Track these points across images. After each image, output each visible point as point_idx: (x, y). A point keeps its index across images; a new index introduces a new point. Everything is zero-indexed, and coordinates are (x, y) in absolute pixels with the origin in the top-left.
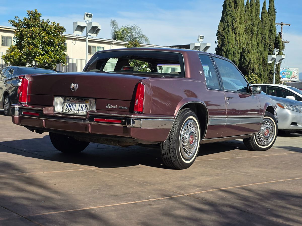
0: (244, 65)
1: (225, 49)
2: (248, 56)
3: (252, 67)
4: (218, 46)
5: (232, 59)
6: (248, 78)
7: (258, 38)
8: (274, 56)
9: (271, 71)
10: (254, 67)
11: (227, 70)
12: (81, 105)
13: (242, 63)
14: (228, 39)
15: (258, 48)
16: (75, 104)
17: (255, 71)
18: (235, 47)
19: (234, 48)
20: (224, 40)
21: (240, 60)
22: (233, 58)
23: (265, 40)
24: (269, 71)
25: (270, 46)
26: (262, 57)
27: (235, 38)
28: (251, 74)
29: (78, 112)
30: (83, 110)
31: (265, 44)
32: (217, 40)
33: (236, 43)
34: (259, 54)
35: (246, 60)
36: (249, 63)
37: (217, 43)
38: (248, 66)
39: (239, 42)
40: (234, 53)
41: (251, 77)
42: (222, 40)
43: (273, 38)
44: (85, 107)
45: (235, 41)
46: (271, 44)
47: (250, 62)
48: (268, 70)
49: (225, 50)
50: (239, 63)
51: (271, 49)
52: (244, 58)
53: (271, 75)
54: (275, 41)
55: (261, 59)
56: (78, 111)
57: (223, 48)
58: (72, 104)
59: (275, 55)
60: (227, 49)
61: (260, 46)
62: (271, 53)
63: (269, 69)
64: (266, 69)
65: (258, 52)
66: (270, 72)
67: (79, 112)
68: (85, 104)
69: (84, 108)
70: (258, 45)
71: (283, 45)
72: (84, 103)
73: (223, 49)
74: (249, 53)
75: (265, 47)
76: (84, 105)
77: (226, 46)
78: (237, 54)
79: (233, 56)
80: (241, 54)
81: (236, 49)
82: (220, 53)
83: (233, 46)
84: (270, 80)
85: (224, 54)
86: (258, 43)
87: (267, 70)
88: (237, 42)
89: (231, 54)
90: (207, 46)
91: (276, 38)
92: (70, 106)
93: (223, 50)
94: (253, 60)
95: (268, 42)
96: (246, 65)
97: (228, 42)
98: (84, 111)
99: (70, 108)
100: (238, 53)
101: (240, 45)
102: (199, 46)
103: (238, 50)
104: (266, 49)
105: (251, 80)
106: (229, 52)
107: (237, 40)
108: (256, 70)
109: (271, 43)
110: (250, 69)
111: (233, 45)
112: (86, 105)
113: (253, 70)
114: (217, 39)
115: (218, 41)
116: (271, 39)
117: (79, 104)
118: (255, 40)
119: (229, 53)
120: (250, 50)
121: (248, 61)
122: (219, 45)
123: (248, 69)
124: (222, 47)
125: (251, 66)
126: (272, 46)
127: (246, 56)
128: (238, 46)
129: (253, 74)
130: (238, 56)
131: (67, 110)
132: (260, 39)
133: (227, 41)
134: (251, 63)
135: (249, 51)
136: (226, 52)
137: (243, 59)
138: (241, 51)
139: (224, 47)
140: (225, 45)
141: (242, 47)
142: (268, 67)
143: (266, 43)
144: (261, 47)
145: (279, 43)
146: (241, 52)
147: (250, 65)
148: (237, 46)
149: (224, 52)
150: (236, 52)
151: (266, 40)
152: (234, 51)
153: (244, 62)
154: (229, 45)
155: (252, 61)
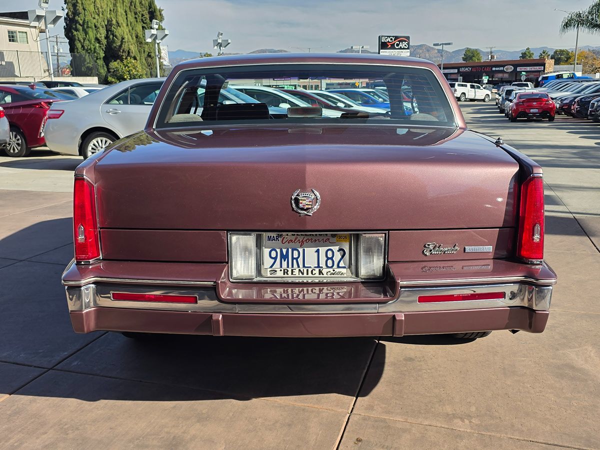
0: (114, 45)
1: (81, 19)
2: (119, 32)
3: (126, 49)
4: (67, 14)
5: (95, 37)
6: (124, 65)
7: (125, 3)
8: (154, 32)
9: (149, 53)
10: (129, 48)
11: (89, 51)
12: (323, 250)
13: (111, 42)
14: (82, 3)
15: (127, 19)
16: (301, 250)
17: (131, 54)
18: (97, 17)
19: (94, 18)
20: (77, 6)
21: (107, 37)
22: (96, 35)
23: (135, 7)
24: (146, 54)
25: (143, 15)
26: (134, 33)
27: (94, 3)
28: (126, 58)
29: (320, 272)
30: (335, 266)
31: (136, 13)
32: (65, 6)
33: (97, 11)
34: (131, 28)
35: (117, 38)
36: (122, 42)
37: (66, 11)
38: (120, 46)
39: (100, 9)
40: (95, 26)
41: (128, 63)
42: (73, 5)
43: (145, 3)
44: (338, 256)
45: (95, 8)
46: (144, 13)
47: (124, 40)
48: (146, 52)
49: (81, 22)
50: (106, 43)
51: (145, 20)
52: (113, 35)
53: (149, 59)
54: (149, 9)
55: (134, 35)
56: (317, 270)
57: (77, 18)
58: (290, 250)
59: (154, 29)
60: (84, 20)
61: (129, 16)
62: (146, 27)
63: (146, 50)
64: (142, 50)
65: (127, 25)
66: (148, 55)
67: (325, 271)
68: (337, 248)
69: (336, 261)
70: (126, 15)
71: (160, 14)
72: (333, 244)
73: (78, 20)
74: (120, 27)
75: (136, 18)
76: (335, 249)
77: (82, 16)
78: (101, 28)
79: (95, 32)
80: (107, 28)
81: (98, 20)
82: (74, 26)
83: (93, 16)
84: (149, 66)
85: (81, 28)
86: (126, 12)
87: (144, 52)
88: (98, 9)
89: (91, 28)
90: (57, 15)
91: (150, 4)
92: (284, 257)
93: (77, 22)
94: (126, 37)
95: (140, 9)
96: (118, 44)
97: (84, 9)
98: (338, 267)
99: (285, 264)
100: (103, 27)
101: (102, 14)
102: (44, 16)
103: (101, 22)
104: (138, 20)
105: (128, 67)
106: (87, 24)
107: (98, 5)
108: (132, 52)
109: (144, 11)
110: (123, 50)
111: (93, 14)
112: (340, 250)
113: (129, 52)
114: (65, 4)
115: (67, 7)
116: (142, 5)
117: (316, 249)
118: (122, 7)
119: (88, 27)
120: (120, 22)
121: (120, 39)
122: (70, 13)
123: (121, 51)
124: (74, 17)
125: (125, 47)
126: (146, 16)
127: (116, 32)
128: (101, 14)
129: (131, 58)
130: (103, 32)
131: (278, 270)
132: (128, 5)
133: (81, 7)
134: (125, 42)
135: (118, 24)
136: (83, 26)
137: (111, 37)
138: (106, 23)
139: (79, 17)
140: (80, 13)
141: (106, 18)
142: (144, 47)
143: (137, 11)
144: (131, 17)
145: (155, 11)
146: (106, 25)
147: (123, 45)
148: (99, 15)
149: (80, 24)
150: (98, 25)
151: (137, 7)
152: (96, 23)
153: (113, 41)
154: (86, 13)
155: (126, 40)
